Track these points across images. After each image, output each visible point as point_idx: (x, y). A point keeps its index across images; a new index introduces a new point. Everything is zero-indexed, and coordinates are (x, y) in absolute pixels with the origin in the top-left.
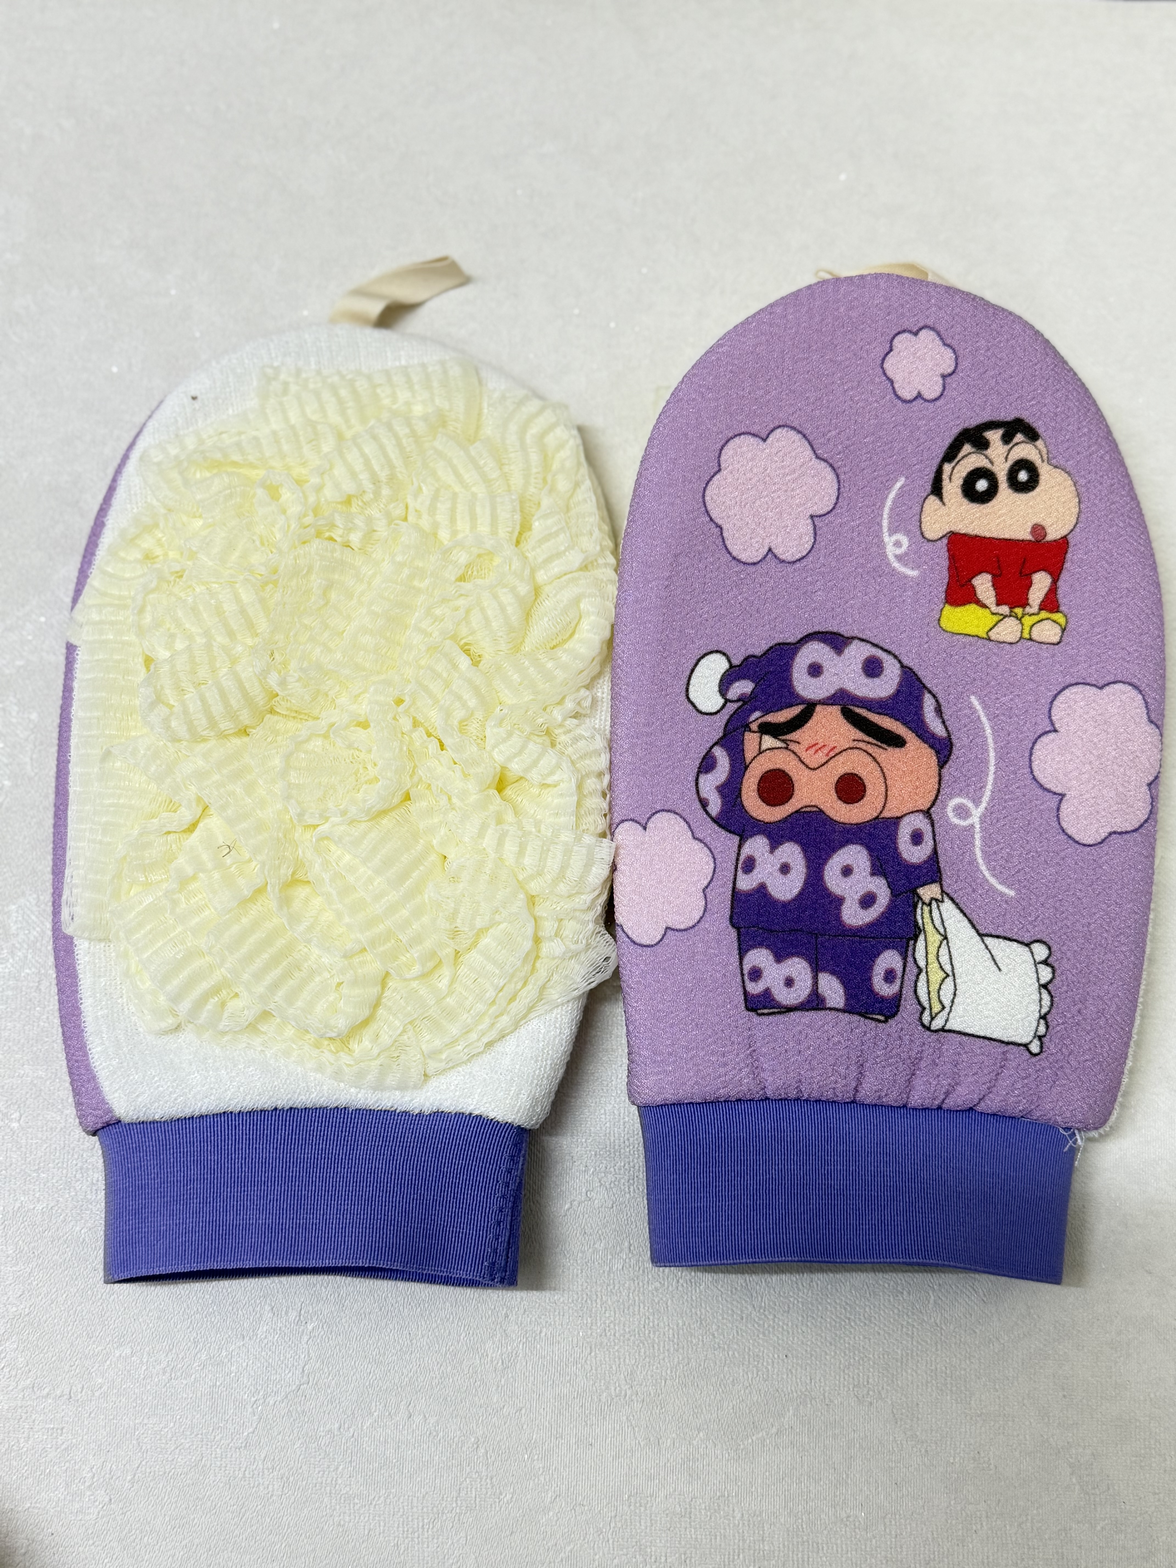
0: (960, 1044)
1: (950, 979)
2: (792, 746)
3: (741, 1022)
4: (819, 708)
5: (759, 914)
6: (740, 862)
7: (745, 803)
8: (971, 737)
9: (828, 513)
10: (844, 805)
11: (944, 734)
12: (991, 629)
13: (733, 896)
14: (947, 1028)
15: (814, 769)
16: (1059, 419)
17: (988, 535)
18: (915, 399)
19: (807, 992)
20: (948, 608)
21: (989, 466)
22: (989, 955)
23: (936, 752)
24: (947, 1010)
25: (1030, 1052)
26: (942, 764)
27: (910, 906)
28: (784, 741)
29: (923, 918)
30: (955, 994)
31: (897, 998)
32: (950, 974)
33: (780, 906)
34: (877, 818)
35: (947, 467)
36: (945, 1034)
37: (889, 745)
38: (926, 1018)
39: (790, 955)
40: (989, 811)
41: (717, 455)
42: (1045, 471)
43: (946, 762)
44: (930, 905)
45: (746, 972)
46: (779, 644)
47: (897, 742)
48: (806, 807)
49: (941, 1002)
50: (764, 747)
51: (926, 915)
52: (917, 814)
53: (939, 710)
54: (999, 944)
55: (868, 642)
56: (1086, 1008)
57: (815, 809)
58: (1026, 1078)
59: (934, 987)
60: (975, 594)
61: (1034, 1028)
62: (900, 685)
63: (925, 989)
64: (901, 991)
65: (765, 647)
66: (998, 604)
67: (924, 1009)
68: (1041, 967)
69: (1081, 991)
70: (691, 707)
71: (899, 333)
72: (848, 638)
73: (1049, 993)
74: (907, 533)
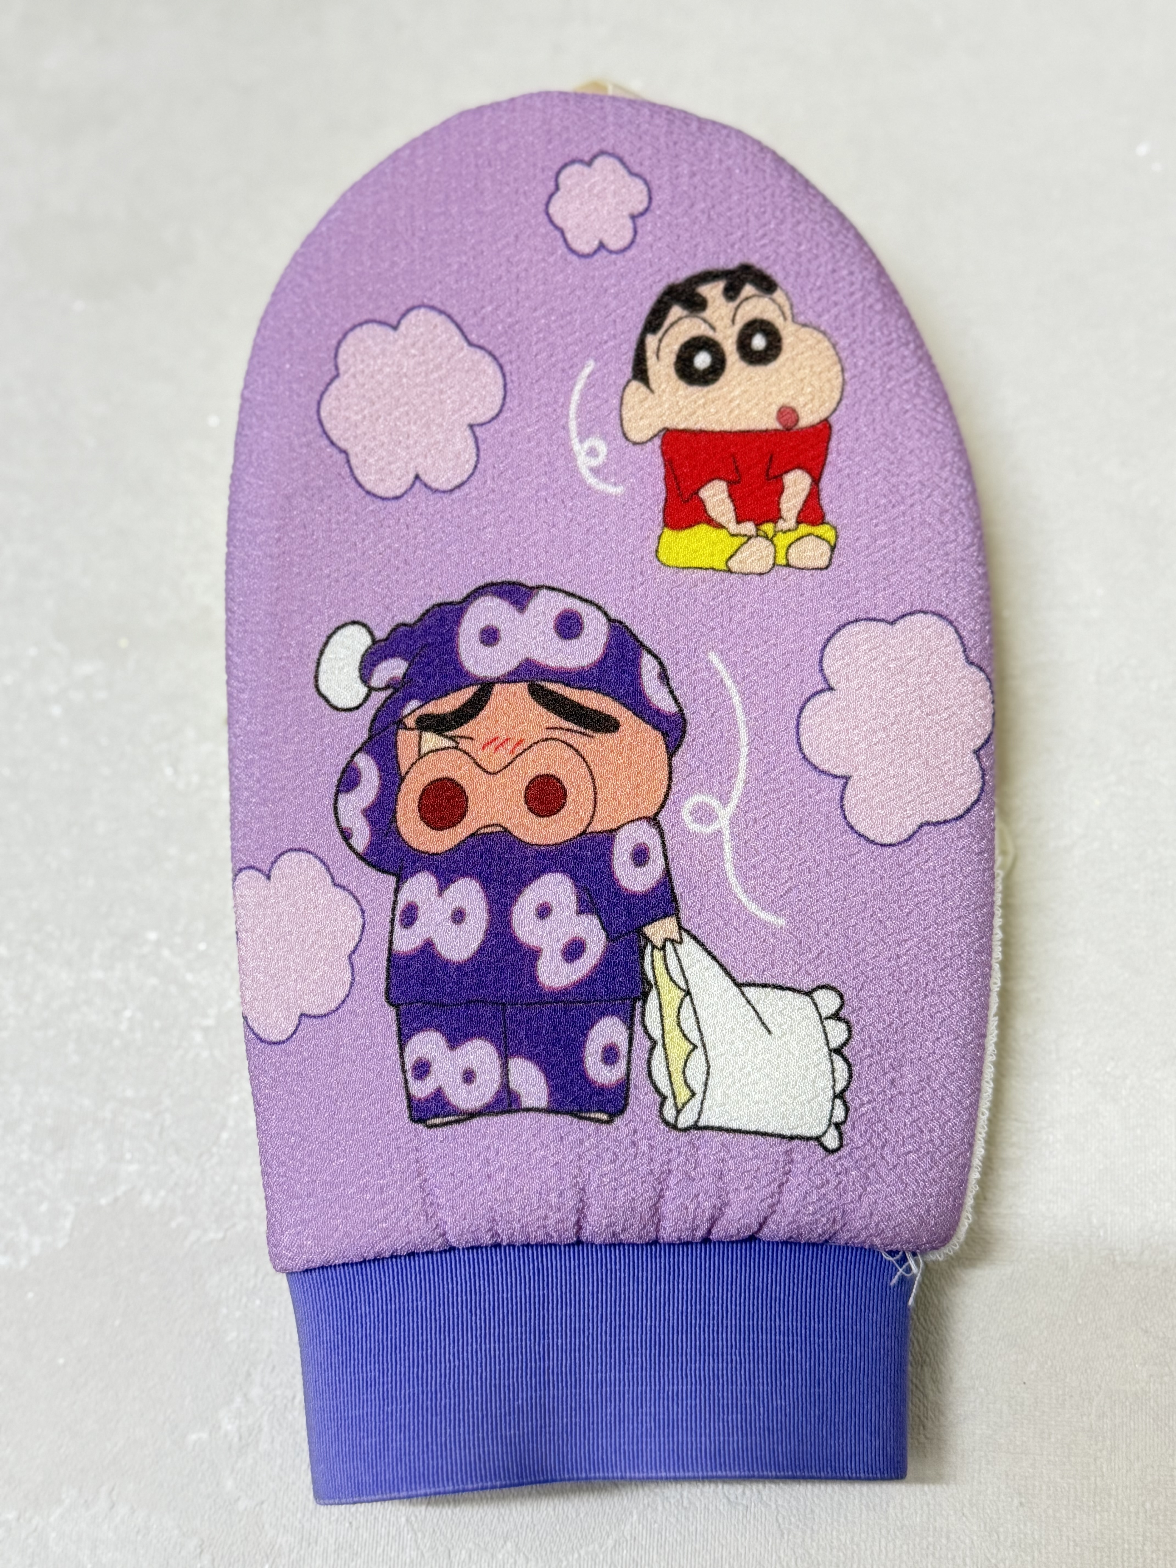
0: (723, 1145)
1: (699, 1051)
2: (464, 744)
3: (403, 1140)
4: (497, 688)
5: (424, 984)
6: (398, 913)
7: (403, 830)
8: (712, 710)
9: (493, 419)
10: (537, 819)
11: (674, 709)
12: (731, 557)
13: (389, 960)
14: (701, 1123)
15: (495, 773)
16: (804, 259)
17: (717, 428)
18: (595, 252)
19: (496, 1086)
20: (668, 532)
21: (710, 333)
22: (752, 1013)
23: (663, 734)
24: (699, 1097)
25: (825, 1148)
26: (672, 749)
27: (634, 953)
28: (451, 738)
29: (653, 968)
30: (708, 1073)
31: (624, 1085)
32: (699, 1044)
33: (452, 968)
34: (584, 832)
35: (651, 341)
36: (700, 1133)
37: (597, 731)
38: (669, 1113)
39: (468, 1037)
40: (742, 810)
41: (332, 355)
42: (788, 331)
43: (678, 747)
44: (663, 948)
45: (408, 1066)
46: (439, 605)
47: (608, 724)
48: (487, 826)
49: (688, 1086)
50: (424, 750)
51: (659, 964)
52: (639, 823)
53: (664, 677)
54: (767, 996)
55: (560, 590)
56: (902, 1076)
57: (498, 829)
58: (823, 1185)
59: (676, 1066)
60: (705, 511)
61: (827, 1113)
62: (608, 646)
63: (664, 1069)
64: (628, 1075)
65: (419, 611)
66: (739, 522)
67: (664, 1098)
68: (830, 1024)
69: (892, 1053)
70: (323, 703)
71: (565, 166)
72: (532, 588)
73: (846, 1060)
74: (604, 436)
